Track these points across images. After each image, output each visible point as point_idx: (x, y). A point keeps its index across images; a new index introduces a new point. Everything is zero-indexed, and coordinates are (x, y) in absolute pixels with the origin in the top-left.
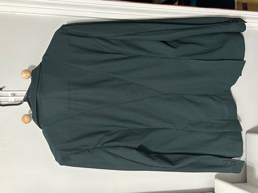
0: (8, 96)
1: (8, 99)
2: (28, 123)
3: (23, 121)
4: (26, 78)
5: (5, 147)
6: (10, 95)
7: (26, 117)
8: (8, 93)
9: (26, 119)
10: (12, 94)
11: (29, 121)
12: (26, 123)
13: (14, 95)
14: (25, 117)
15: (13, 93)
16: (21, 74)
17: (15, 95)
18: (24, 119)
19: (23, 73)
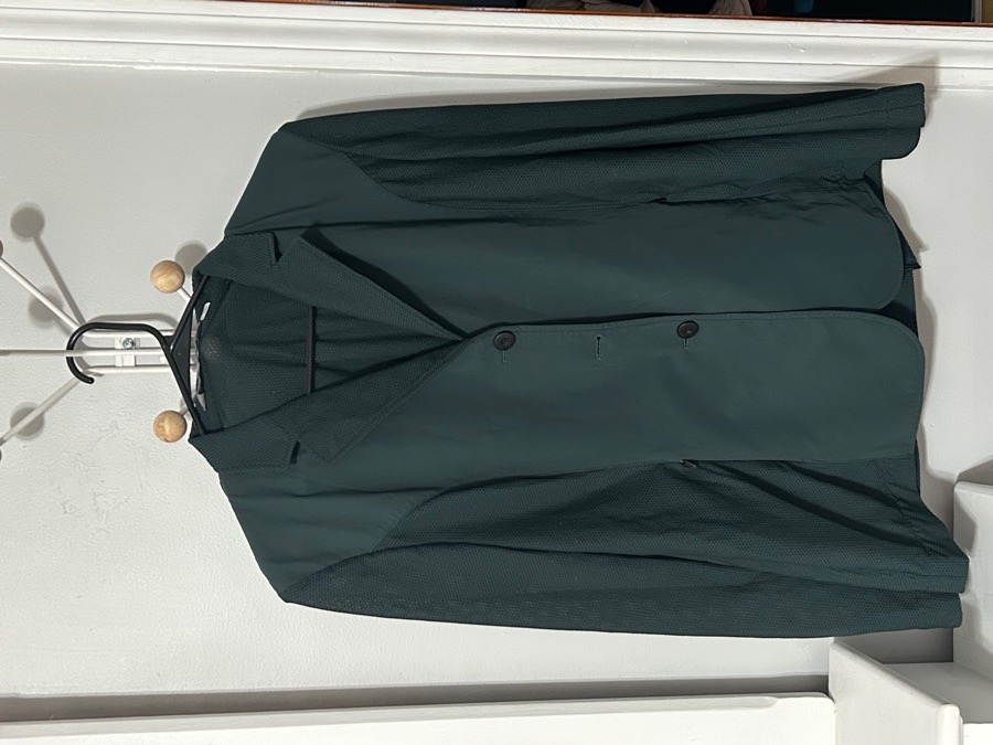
0: (113, 349)
1: (114, 357)
2: (174, 441)
3: (158, 435)
4: (166, 289)
5: (105, 515)
6: (119, 346)
7: (166, 421)
8: (113, 340)
9: (168, 427)
10: (125, 342)
11: (179, 434)
12: (167, 441)
13: (133, 343)
14: (163, 420)
15: (128, 339)
16: (152, 277)
17: (137, 345)
18: (163, 427)
19: (157, 274)
